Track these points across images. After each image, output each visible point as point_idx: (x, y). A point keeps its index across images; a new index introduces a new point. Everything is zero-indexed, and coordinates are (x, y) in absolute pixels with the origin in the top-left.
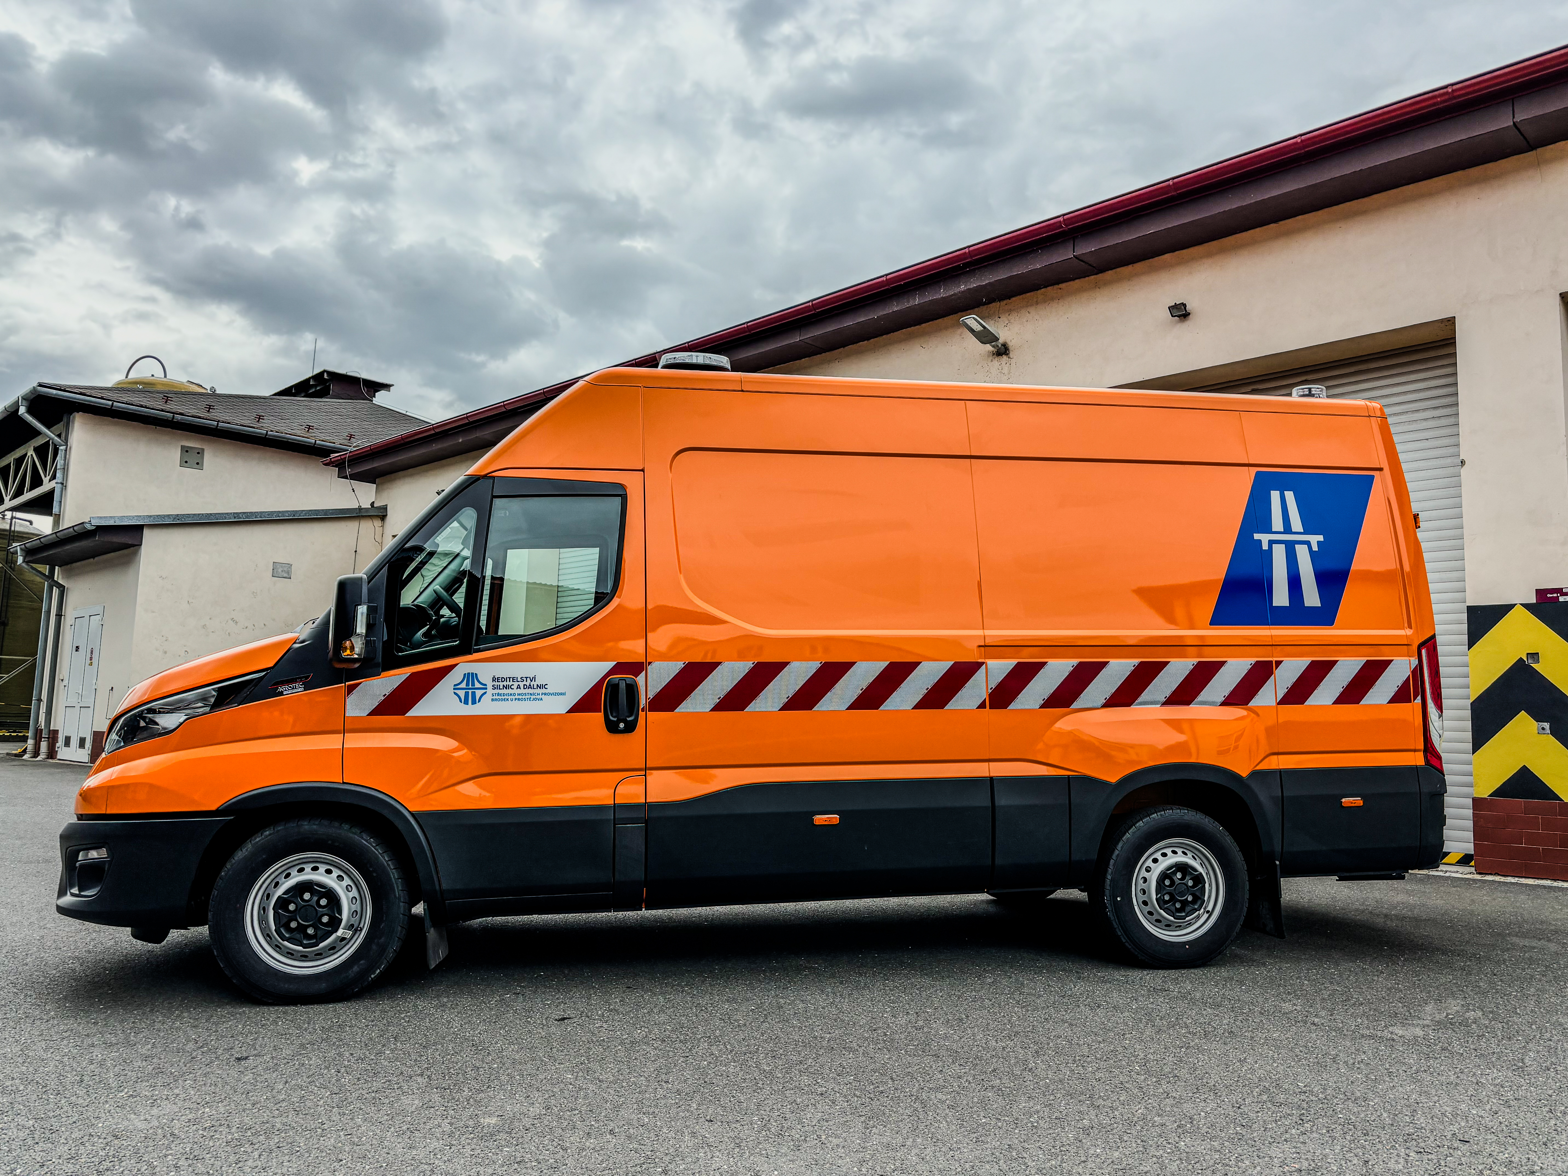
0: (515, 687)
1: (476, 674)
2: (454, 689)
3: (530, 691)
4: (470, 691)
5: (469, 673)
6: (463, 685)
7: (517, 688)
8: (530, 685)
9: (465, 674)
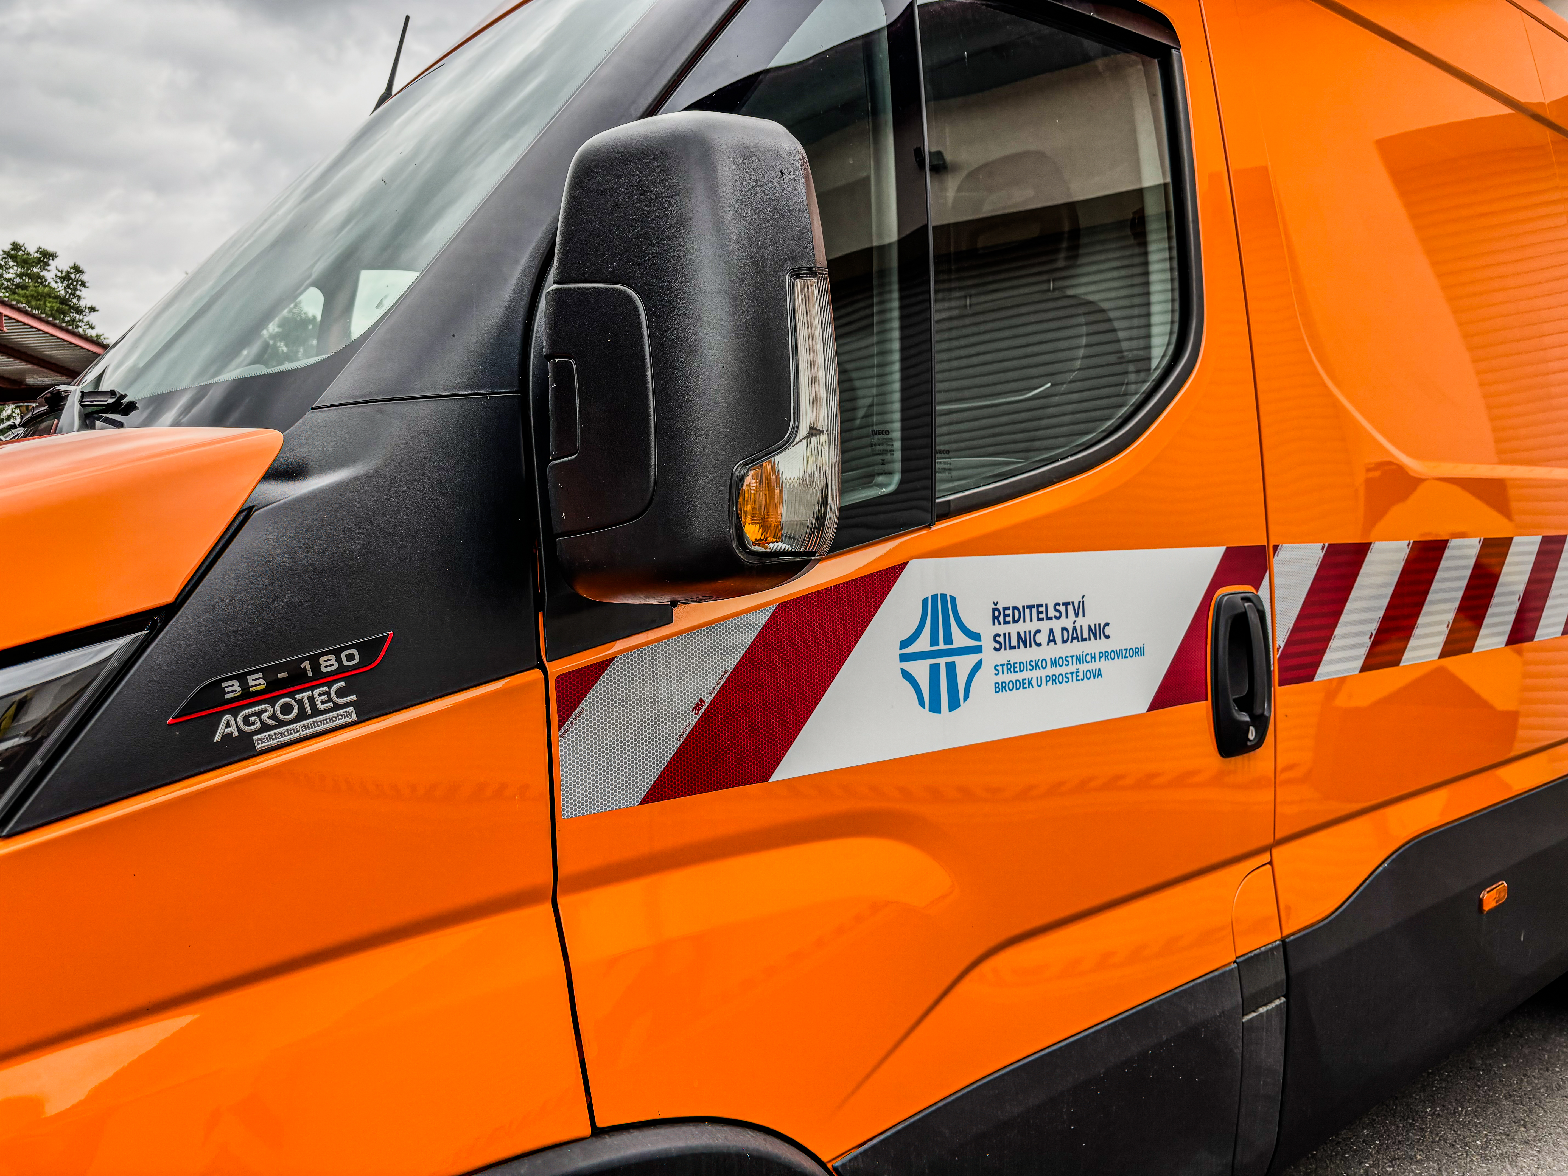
0: (1042, 638)
1: (953, 599)
2: (904, 658)
3: (1076, 648)
4: (942, 661)
5: (934, 597)
6: (923, 644)
7: (1049, 641)
8: (1075, 628)
9: (925, 601)
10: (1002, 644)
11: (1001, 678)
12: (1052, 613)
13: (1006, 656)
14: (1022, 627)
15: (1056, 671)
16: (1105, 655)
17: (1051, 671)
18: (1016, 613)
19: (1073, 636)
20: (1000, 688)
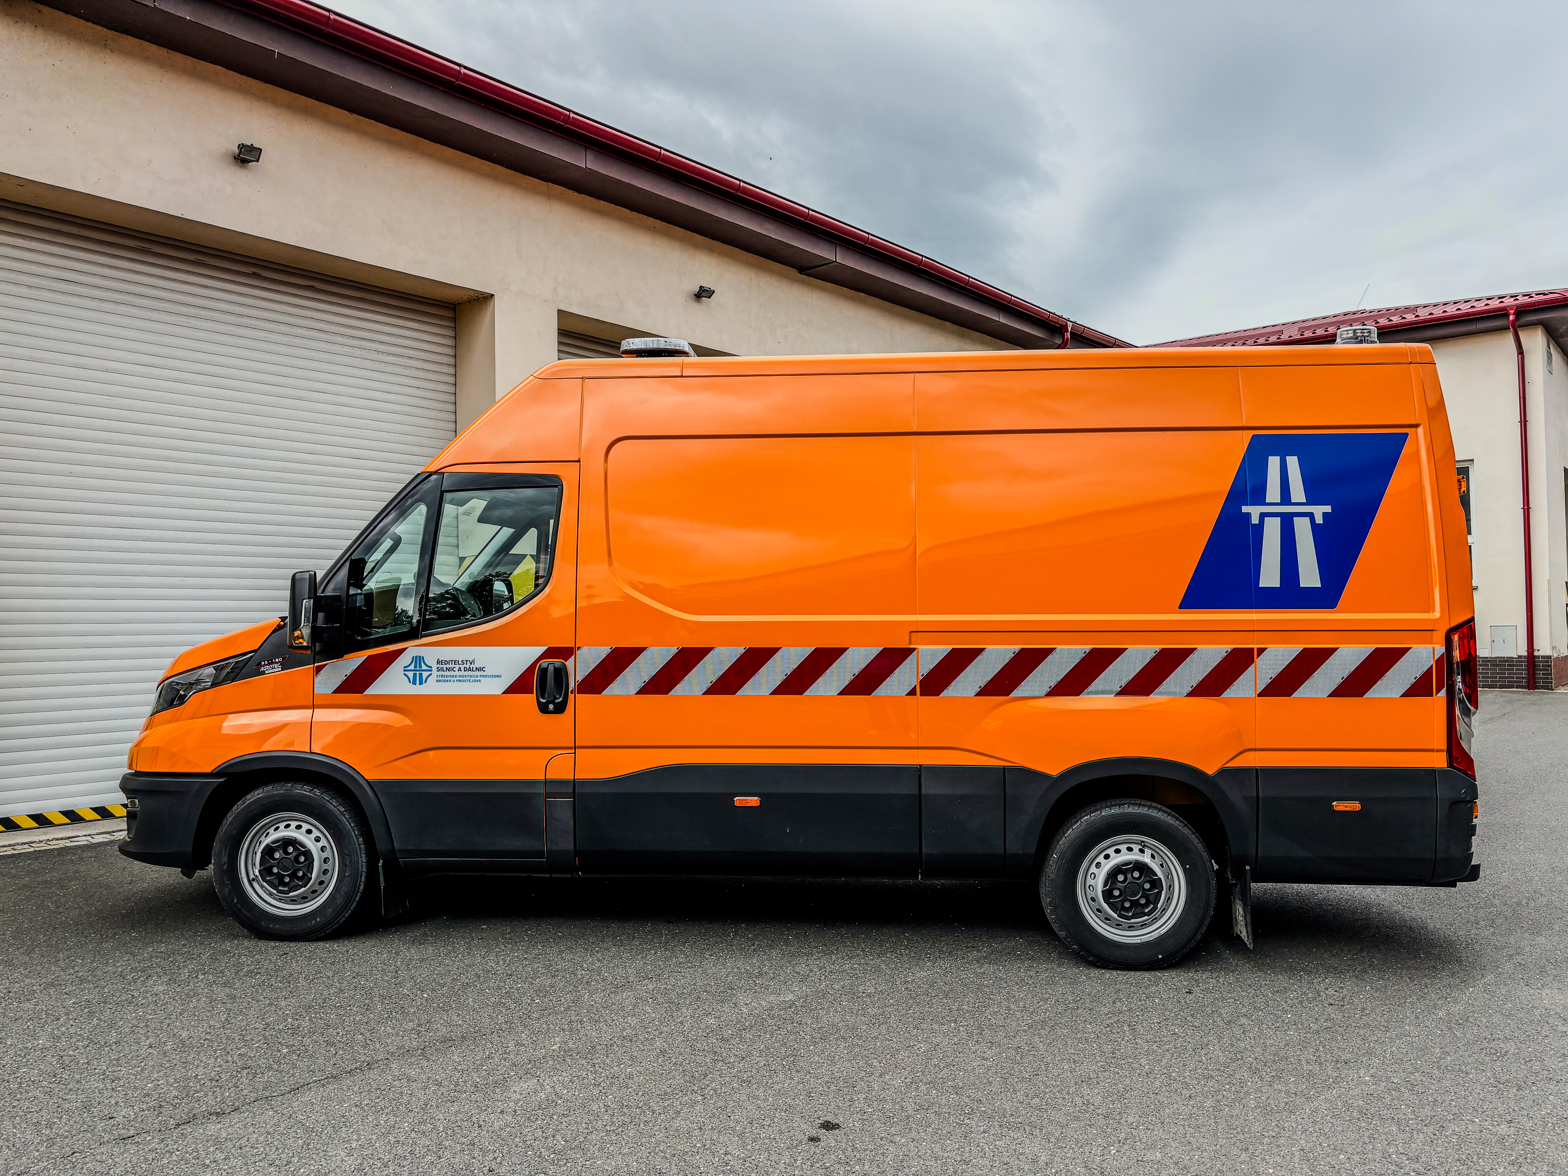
0: (456, 669)
1: (423, 657)
2: (404, 671)
3: (470, 673)
4: (418, 673)
5: (416, 656)
6: (412, 667)
7: (459, 670)
9: (413, 657)
10: (438, 670)
11: (438, 679)
12: (460, 663)
13: (440, 673)
14: (448, 666)
15: (461, 679)
16: (483, 676)
17: (458, 678)
18: (446, 662)
19: (470, 669)
20: (437, 681)
